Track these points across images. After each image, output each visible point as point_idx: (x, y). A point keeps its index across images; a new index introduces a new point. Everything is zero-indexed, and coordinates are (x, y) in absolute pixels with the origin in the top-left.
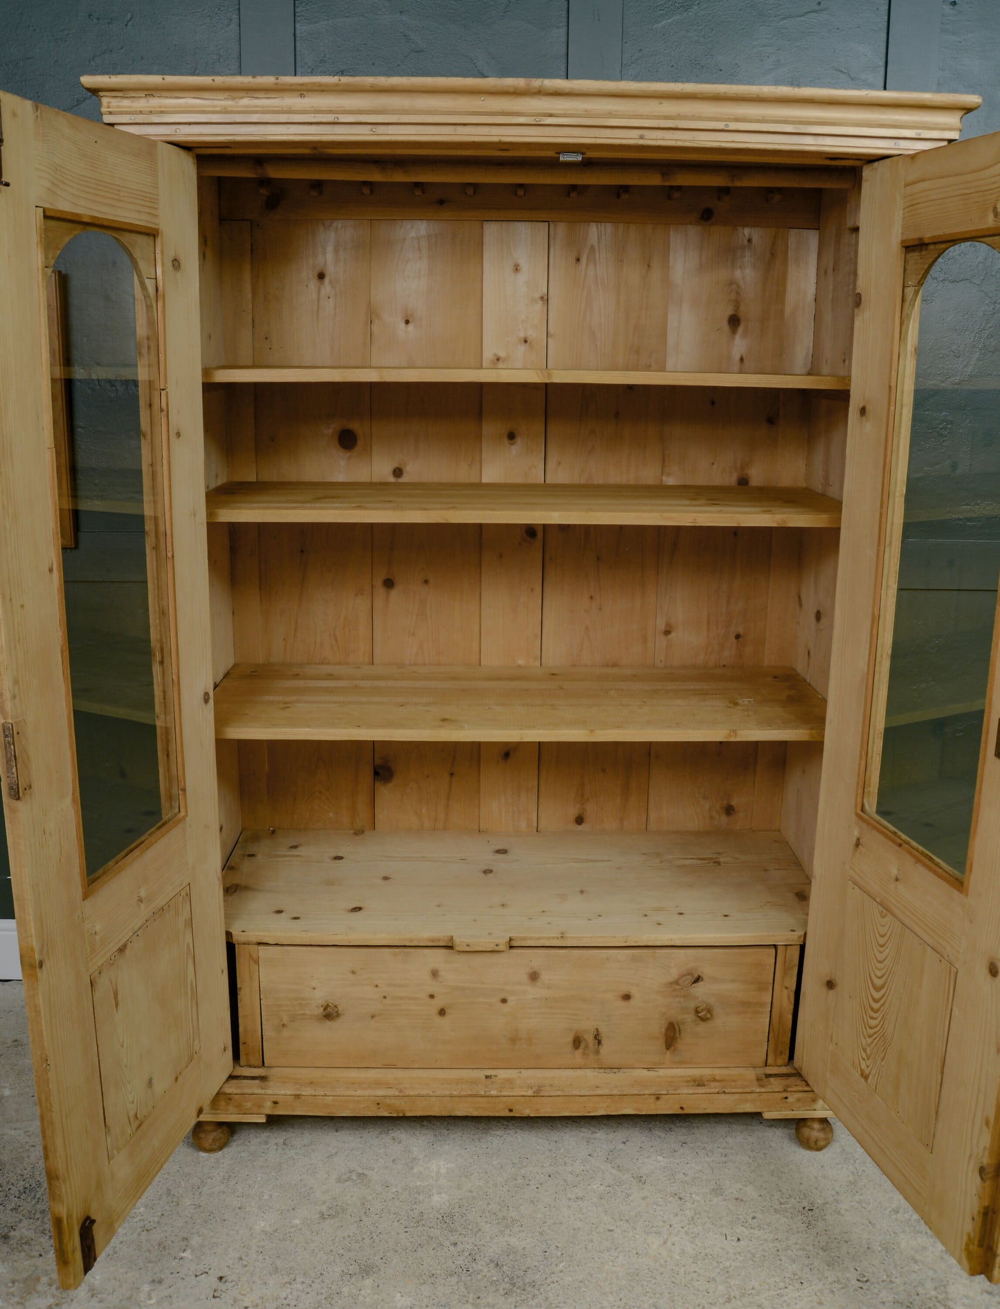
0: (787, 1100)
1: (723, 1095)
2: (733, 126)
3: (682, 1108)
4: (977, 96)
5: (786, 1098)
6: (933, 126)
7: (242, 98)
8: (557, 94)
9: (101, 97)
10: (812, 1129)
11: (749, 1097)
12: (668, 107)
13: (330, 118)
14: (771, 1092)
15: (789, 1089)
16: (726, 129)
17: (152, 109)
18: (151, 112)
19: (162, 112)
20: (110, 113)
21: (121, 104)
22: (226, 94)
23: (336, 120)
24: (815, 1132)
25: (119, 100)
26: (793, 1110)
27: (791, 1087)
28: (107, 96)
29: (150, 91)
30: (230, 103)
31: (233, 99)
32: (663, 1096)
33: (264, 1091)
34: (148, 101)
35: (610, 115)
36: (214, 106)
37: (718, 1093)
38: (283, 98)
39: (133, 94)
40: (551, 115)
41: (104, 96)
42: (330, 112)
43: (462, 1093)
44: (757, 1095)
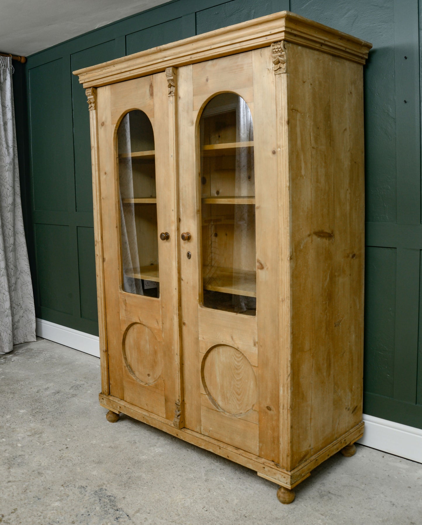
0: (265, 469)
1: (241, 456)
2: (213, 47)
3: (228, 456)
4: (284, 11)
6: (274, 28)
7: (103, 70)
8: (165, 50)
11: (251, 461)
12: (195, 45)
14: (258, 462)
15: (265, 464)
21: (82, 77)
22: (100, 70)
23: (121, 72)
26: (267, 475)
27: (266, 463)
32: (221, 448)
35: (180, 53)
37: (240, 454)
38: (111, 68)
39: (84, 74)
40: (166, 57)
42: (119, 69)
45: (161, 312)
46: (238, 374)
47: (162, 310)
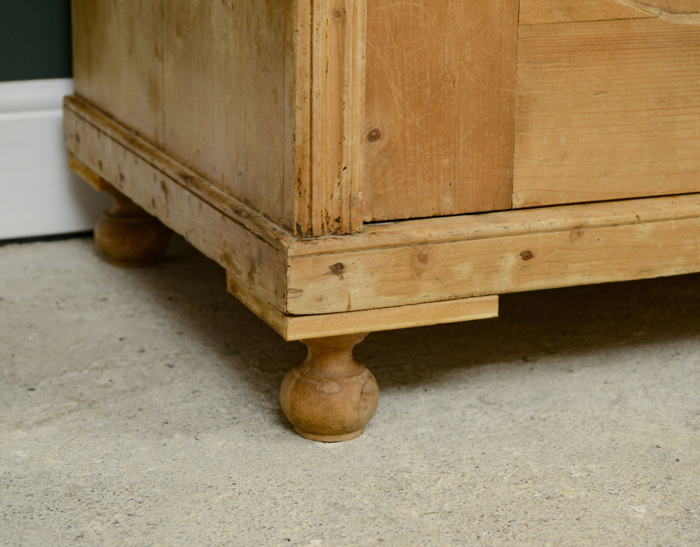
33: (501, 226)
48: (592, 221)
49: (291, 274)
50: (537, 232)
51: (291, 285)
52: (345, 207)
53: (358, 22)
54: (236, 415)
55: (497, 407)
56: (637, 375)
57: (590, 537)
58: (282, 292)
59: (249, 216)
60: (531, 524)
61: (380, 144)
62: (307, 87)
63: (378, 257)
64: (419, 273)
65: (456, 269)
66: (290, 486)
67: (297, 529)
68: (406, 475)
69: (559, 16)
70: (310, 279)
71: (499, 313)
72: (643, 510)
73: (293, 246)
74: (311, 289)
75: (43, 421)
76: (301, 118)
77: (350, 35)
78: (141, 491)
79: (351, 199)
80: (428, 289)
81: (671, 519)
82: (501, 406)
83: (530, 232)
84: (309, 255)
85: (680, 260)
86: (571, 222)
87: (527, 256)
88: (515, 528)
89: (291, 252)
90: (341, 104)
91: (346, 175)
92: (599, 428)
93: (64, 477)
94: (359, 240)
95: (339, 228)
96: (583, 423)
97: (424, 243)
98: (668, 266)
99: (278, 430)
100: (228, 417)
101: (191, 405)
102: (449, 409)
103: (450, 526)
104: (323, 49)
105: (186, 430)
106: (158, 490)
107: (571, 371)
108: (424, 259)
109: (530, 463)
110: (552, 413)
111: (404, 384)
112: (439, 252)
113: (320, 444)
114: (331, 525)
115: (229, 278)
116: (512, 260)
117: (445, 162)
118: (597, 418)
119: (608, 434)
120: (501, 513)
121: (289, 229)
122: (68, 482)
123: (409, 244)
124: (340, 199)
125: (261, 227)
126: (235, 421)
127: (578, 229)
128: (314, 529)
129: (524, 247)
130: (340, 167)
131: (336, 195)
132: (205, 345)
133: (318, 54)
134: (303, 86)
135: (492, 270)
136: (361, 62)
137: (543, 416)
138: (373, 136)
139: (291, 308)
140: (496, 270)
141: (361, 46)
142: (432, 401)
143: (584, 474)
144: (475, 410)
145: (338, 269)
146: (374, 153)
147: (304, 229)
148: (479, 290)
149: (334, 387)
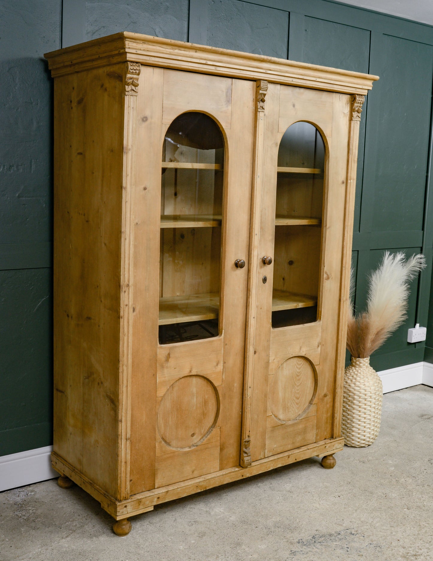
0: (326, 448)
2: (318, 80)
3: (296, 460)
5: (326, 447)
6: (366, 85)
7: (176, 49)
9: (126, 40)
10: (330, 459)
11: (315, 449)
13: (204, 62)
14: (321, 445)
15: (326, 443)
16: (316, 80)
17: (144, 49)
18: (144, 50)
19: (148, 51)
20: (129, 48)
21: (133, 45)
22: (170, 47)
23: (206, 63)
24: (330, 461)
25: (132, 43)
26: (327, 452)
28: (128, 41)
29: (145, 41)
30: (172, 51)
31: (173, 49)
32: (290, 456)
33: (154, 493)
34: (143, 45)
35: (287, 72)
36: (166, 51)
37: (306, 450)
38: (189, 51)
39: (138, 41)
40: (270, 70)
41: (127, 40)
42: (205, 59)
43: (226, 473)
44: (317, 448)
45: (222, 351)
46: (299, 380)
47: (224, 348)
48: (170, 490)
49: (118, 509)
50: (160, 493)
51: (118, 511)
52: (127, 495)
53: (129, 463)
54: (104, 531)
55: (152, 524)
56: (178, 513)
57: (174, 554)
58: (116, 512)
59: (107, 496)
60: (163, 552)
61: (132, 482)
62: (120, 476)
63: (133, 503)
64: (139, 504)
65: (146, 503)
66: (119, 548)
67: (123, 558)
68: (139, 543)
69: (163, 454)
70: (121, 509)
71: (154, 508)
72: (182, 547)
73: (118, 504)
74: (121, 511)
75: (67, 536)
76: (119, 481)
77: (127, 466)
78: (92, 552)
79: (128, 493)
80: (141, 507)
81: (187, 548)
82: (153, 524)
83: (159, 494)
84: (121, 505)
85: (186, 494)
86: (166, 490)
87: (158, 498)
88: (160, 554)
89: (118, 505)
90: (126, 478)
91: (127, 489)
92: (172, 528)
93: (77, 550)
94: (129, 500)
95: (126, 499)
96: (169, 527)
97: (141, 499)
98: (184, 495)
99: (112, 535)
100: (102, 532)
101: (94, 529)
102: (144, 526)
103: (149, 554)
104: (123, 469)
105: (95, 536)
106: (95, 552)
107: (165, 513)
108: (140, 502)
109: (161, 538)
110: (163, 525)
111: (134, 519)
112: (143, 500)
113: (122, 537)
114: (129, 556)
115: (102, 505)
116: (156, 499)
117: (143, 483)
118: (172, 525)
119: (174, 529)
120: (158, 550)
121: (117, 500)
122: (78, 551)
123: (138, 500)
124: (126, 494)
125: (111, 499)
126: (104, 533)
127: (167, 492)
128: (126, 557)
129: (158, 497)
130: (126, 488)
131: (125, 493)
132: (92, 512)
133: (122, 470)
134: (119, 476)
135: (152, 502)
136: (129, 469)
137: (162, 526)
138: (131, 481)
139: (117, 515)
140: (153, 501)
141: (129, 467)
142: (140, 523)
143: (171, 539)
144: (149, 525)
145: (126, 507)
146: (131, 483)
147: (120, 500)
148: (150, 505)
149: (124, 527)
